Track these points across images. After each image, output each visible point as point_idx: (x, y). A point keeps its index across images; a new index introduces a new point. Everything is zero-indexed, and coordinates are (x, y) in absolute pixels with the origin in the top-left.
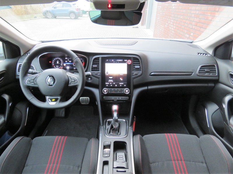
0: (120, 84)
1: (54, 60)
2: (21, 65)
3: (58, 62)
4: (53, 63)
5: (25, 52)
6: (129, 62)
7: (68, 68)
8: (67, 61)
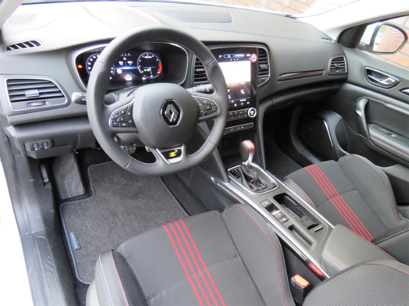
0: (241, 101)
6: (254, 57)
8: (124, 61)
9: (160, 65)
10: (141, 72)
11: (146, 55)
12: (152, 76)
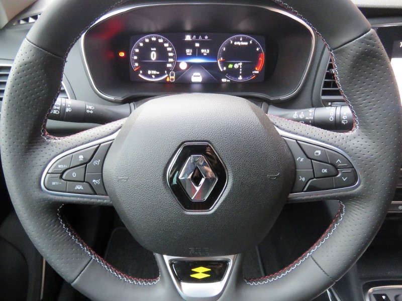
1: (139, 47)
2: (9, 68)
3: (153, 56)
4: (136, 58)
5: (14, 15)
7: (197, 77)
8: (194, 48)
9: (262, 59)
10: (222, 69)
11: (238, 40)
12: (240, 78)
